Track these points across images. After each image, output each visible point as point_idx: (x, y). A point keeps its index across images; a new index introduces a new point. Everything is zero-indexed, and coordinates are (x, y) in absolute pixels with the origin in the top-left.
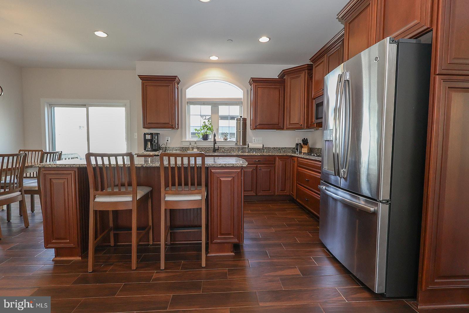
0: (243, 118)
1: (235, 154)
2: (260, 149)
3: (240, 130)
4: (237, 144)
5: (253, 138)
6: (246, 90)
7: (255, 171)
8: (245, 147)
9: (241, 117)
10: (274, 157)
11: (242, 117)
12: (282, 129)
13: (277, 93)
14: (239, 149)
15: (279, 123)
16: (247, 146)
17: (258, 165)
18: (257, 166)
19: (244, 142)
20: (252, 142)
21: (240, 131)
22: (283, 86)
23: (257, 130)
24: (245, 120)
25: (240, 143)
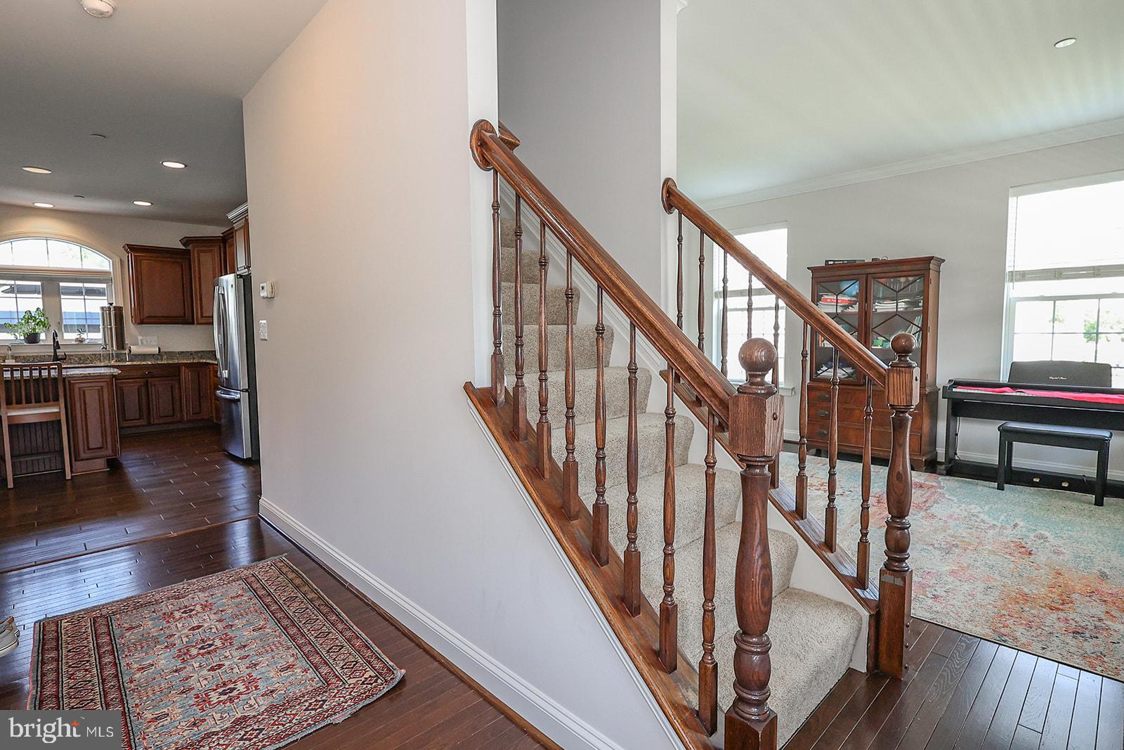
0: (115, 307)
1: (102, 364)
2: (154, 355)
3: (111, 325)
4: (106, 349)
5: (140, 338)
6: (118, 260)
7: (143, 390)
8: (123, 352)
9: (111, 304)
10: (178, 366)
11: (114, 305)
12: (193, 323)
13: (179, 269)
14: (109, 357)
15: (185, 315)
16: (127, 352)
17: (149, 380)
18: (147, 381)
19: (121, 344)
20: (138, 345)
21: (111, 328)
22: (187, 261)
23: (144, 325)
24: (119, 310)
25: (112, 347)
